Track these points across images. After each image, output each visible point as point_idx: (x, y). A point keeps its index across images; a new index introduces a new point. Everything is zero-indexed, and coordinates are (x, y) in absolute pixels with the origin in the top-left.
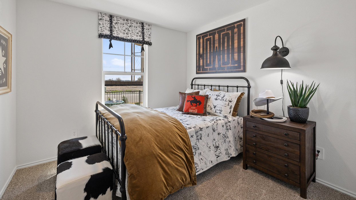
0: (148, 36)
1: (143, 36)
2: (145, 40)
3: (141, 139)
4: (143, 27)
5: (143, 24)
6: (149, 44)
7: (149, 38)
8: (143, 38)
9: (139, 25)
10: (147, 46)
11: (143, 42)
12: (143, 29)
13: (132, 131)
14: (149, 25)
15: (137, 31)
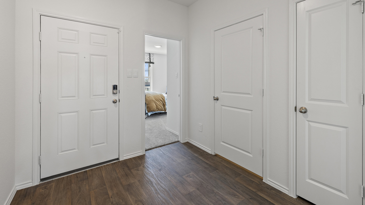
0: (152, 59)
1: (150, 60)
2: (151, 61)
3: (149, 97)
4: (150, 55)
5: (150, 54)
6: (153, 63)
7: (153, 60)
8: (150, 61)
9: (148, 54)
10: (152, 64)
11: (150, 62)
12: (150, 56)
13: (147, 95)
14: (153, 54)
15: (147, 58)
